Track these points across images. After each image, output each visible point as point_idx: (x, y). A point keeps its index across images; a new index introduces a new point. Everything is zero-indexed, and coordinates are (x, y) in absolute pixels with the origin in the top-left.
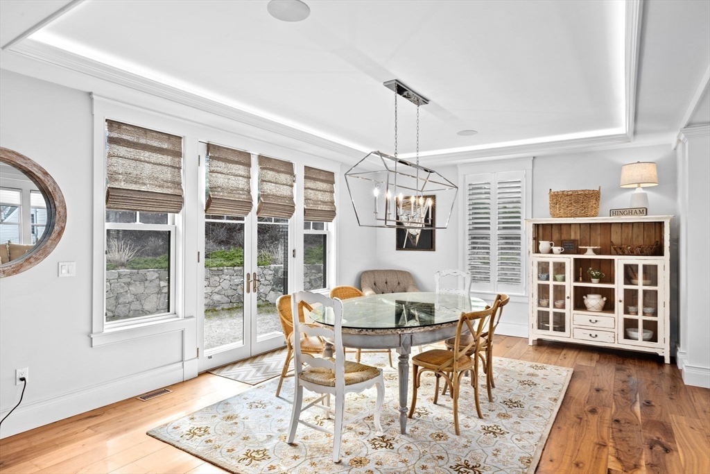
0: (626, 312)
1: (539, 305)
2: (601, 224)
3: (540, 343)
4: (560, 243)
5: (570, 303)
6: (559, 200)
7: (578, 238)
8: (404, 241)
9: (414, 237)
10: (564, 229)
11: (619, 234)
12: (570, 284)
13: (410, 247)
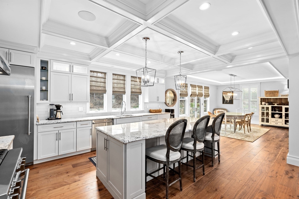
0: (285, 118)
1: (262, 116)
2: (279, 98)
3: (262, 125)
4: (268, 102)
5: (270, 116)
6: (267, 93)
7: (273, 101)
8: (224, 101)
9: (228, 101)
10: (269, 100)
11: (284, 101)
12: (270, 112)
13: (226, 103)
